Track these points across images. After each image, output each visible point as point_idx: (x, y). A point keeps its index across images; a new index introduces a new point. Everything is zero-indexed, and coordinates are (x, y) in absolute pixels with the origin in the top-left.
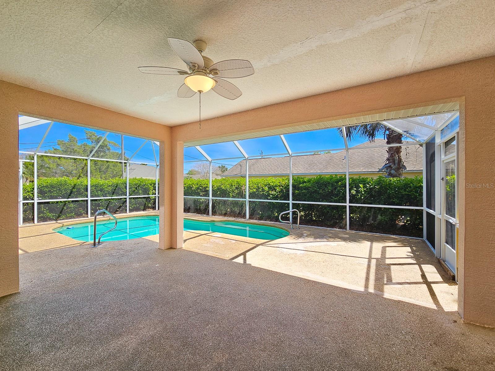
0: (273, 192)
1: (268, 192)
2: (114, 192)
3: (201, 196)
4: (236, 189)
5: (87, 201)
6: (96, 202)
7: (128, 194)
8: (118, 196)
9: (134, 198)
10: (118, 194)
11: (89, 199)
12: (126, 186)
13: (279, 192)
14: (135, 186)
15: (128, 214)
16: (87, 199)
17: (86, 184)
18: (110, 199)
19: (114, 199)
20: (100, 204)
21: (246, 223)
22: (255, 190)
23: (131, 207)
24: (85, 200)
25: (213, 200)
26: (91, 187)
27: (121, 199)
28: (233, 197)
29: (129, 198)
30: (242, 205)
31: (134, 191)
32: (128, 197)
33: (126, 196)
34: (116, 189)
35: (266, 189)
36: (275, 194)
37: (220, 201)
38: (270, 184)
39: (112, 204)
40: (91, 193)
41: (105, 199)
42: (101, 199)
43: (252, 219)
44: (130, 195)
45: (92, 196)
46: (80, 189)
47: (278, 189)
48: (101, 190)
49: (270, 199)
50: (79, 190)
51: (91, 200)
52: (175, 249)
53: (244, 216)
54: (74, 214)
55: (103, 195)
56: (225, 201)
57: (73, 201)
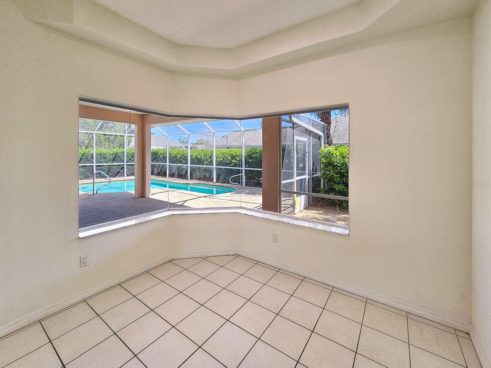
1: (231, 160)
2: (114, 160)
3: (184, 164)
4: (209, 158)
5: (93, 166)
6: (100, 168)
7: (125, 162)
8: (118, 163)
9: (130, 165)
10: (118, 161)
11: (95, 164)
12: (124, 155)
14: (132, 155)
15: (126, 178)
16: (92, 164)
17: (92, 153)
18: (111, 165)
19: (114, 165)
20: (104, 169)
21: (214, 185)
22: (221, 159)
23: (128, 172)
24: (91, 166)
25: (191, 167)
26: (96, 155)
27: (120, 165)
28: (207, 165)
29: (127, 165)
30: (211, 172)
31: (131, 159)
32: (125, 164)
33: (124, 163)
34: (116, 157)
35: (230, 158)
36: (235, 162)
37: (196, 167)
38: (233, 154)
39: (112, 169)
40: (96, 160)
41: (107, 165)
42: (104, 165)
43: (218, 182)
44: (127, 162)
45: (97, 163)
46: (88, 156)
48: (104, 158)
49: (231, 167)
50: (87, 158)
51: (96, 165)
52: (145, 197)
53: (212, 180)
54: (83, 177)
55: (105, 161)
56: (199, 168)
57: (82, 166)
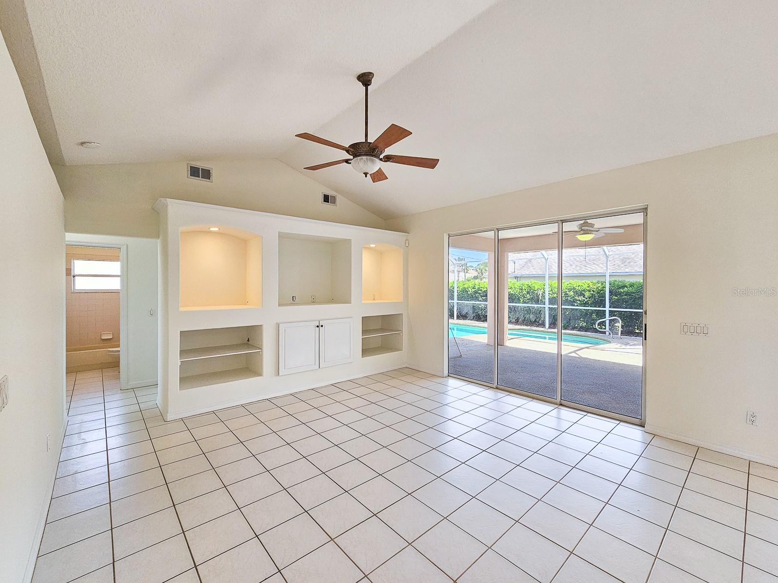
0: (581, 298)
1: (574, 297)
13: (590, 298)
28: (525, 303)
30: (539, 312)
35: (572, 293)
36: (584, 300)
38: (576, 289)
43: (555, 328)
47: (587, 294)
49: (577, 306)
53: (543, 325)
